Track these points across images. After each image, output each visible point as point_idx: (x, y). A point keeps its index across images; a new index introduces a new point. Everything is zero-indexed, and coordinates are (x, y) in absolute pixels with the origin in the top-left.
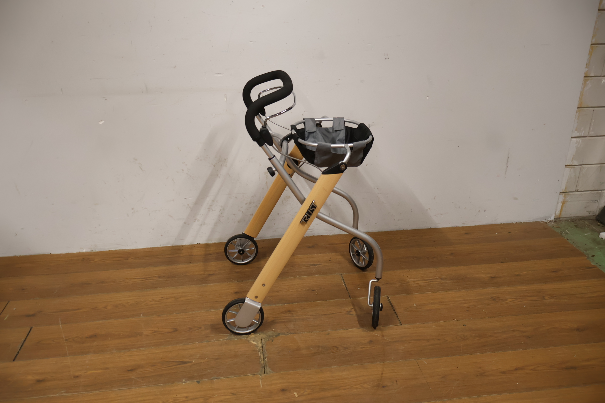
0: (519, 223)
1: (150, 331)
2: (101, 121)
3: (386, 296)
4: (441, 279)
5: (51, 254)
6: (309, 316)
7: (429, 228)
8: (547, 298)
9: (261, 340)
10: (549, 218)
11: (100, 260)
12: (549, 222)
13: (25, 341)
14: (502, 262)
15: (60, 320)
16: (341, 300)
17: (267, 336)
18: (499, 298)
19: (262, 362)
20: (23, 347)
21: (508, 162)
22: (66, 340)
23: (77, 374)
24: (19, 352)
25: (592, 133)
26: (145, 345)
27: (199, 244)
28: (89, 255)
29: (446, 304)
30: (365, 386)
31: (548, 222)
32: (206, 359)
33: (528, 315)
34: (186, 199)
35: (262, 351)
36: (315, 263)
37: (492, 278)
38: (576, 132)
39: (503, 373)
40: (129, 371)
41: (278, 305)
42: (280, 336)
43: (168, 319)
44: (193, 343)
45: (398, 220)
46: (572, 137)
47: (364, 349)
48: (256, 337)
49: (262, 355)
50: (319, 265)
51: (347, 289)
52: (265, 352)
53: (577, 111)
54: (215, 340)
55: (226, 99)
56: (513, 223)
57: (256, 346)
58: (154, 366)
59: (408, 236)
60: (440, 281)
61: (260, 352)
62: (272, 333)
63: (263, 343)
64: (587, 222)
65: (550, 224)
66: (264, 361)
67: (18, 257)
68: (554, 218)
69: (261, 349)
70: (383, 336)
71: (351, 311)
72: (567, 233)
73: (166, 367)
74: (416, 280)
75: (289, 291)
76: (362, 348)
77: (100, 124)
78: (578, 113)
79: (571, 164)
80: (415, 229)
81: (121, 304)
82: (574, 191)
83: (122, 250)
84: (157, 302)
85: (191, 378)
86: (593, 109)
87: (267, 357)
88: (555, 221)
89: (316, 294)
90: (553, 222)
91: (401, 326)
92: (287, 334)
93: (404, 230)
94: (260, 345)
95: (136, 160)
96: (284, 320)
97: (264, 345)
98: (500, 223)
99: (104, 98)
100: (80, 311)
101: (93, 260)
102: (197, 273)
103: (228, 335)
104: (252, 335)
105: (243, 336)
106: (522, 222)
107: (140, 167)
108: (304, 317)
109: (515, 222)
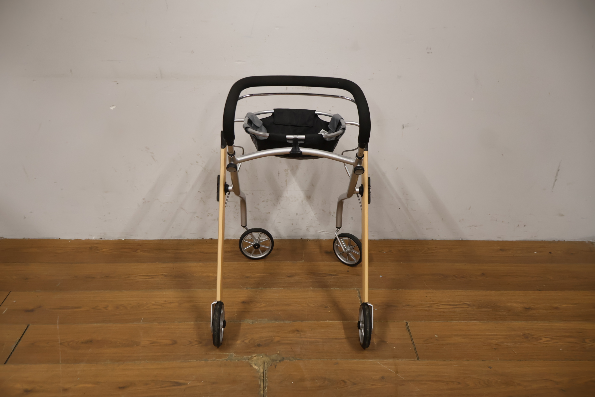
0: (561, 241)
1: (148, 341)
2: (112, 106)
3: (405, 321)
4: (469, 305)
5: (60, 239)
6: (318, 338)
7: (460, 239)
8: (587, 341)
9: (263, 364)
11: (108, 250)
13: (20, 340)
14: (539, 290)
15: (58, 319)
17: (270, 359)
18: (532, 336)
19: (262, 392)
20: (16, 348)
21: (557, 175)
22: (61, 344)
23: (67, 386)
24: (12, 353)
26: (141, 358)
27: (212, 239)
28: (97, 243)
29: (471, 338)
31: (594, 243)
32: (202, 382)
33: (564, 361)
34: (200, 193)
35: (262, 378)
36: (332, 273)
37: (526, 309)
40: (120, 388)
41: (286, 322)
42: (284, 361)
43: (168, 328)
44: (191, 361)
45: (427, 229)
47: (374, 387)
48: (258, 359)
49: (262, 384)
50: (335, 275)
52: (266, 380)
54: (214, 358)
56: (555, 240)
57: (257, 371)
58: (147, 384)
59: (436, 248)
60: (466, 308)
61: (260, 379)
62: (276, 357)
63: (265, 369)
66: (263, 390)
67: (27, 240)
69: (262, 375)
70: (397, 372)
73: (158, 388)
74: (440, 304)
75: (299, 305)
76: (372, 385)
77: (111, 110)
80: (444, 239)
81: (123, 305)
83: (132, 240)
84: (160, 306)
87: (267, 387)
89: (329, 312)
91: (418, 361)
92: (292, 359)
93: (432, 239)
94: (262, 370)
95: (148, 149)
96: (290, 342)
97: (265, 370)
98: (540, 240)
99: (115, 81)
100: (80, 310)
101: (101, 250)
102: (205, 275)
103: (229, 354)
104: (254, 357)
105: (245, 357)
106: (566, 241)
107: (152, 157)
108: (313, 339)
109: (558, 240)
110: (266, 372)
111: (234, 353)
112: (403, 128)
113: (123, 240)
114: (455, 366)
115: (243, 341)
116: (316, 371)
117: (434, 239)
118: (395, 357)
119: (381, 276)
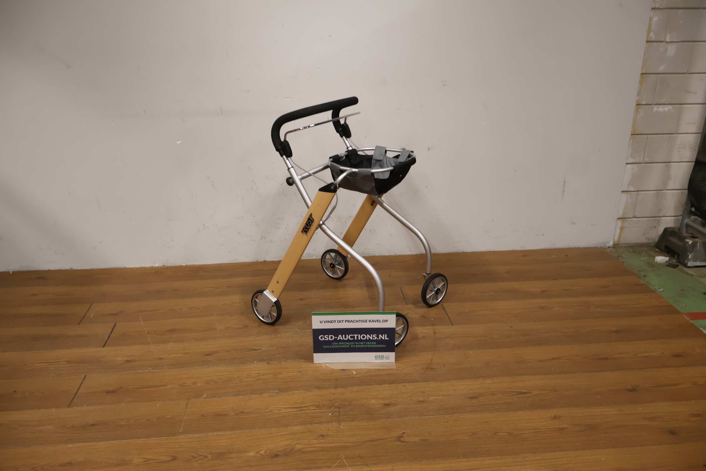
0: (577, 248)
1: (223, 327)
2: (179, 140)
3: (441, 304)
4: (495, 292)
5: (126, 267)
7: (488, 251)
8: (592, 307)
10: (608, 244)
11: (172, 273)
13: (111, 333)
15: (141, 318)
16: (398, 306)
18: (547, 307)
20: (110, 338)
21: (564, 187)
22: (148, 333)
23: (161, 357)
24: (108, 341)
25: (647, 160)
26: (219, 337)
27: (265, 261)
28: (161, 269)
29: (496, 311)
30: (416, 368)
31: (607, 248)
32: (275, 347)
33: (572, 320)
34: (254, 217)
38: (630, 158)
39: (541, 361)
40: (206, 355)
43: (239, 318)
45: (458, 242)
46: (627, 164)
47: (417, 342)
51: (404, 298)
53: (630, 138)
54: (282, 334)
56: (571, 247)
58: (229, 351)
59: (466, 257)
60: (492, 293)
64: (645, 249)
65: (608, 250)
67: (95, 270)
68: (613, 244)
70: (435, 334)
71: (407, 315)
72: (624, 258)
73: (239, 353)
74: (470, 292)
76: (415, 341)
77: (178, 144)
78: (631, 140)
79: (627, 190)
80: (474, 251)
81: (195, 307)
82: (632, 217)
83: (192, 265)
84: (228, 305)
85: (262, 360)
86: (646, 136)
88: (614, 247)
89: (376, 301)
90: (611, 248)
91: (452, 326)
93: (463, 252)
95: (209, 178)
98: (558, 248)
99: (182, 119)
100: (159, 312)
101: (166, 273)
105: (308, 331)
106: (581, 247)
107: (212, 185)
109: (574, 247)
111: (299, 329)
112: (429, 150)
113: (184, 266)
114: (483, 327)
115: (305, 322)
117: (465, 251)
118: (433, 325)
119: (419, 277)
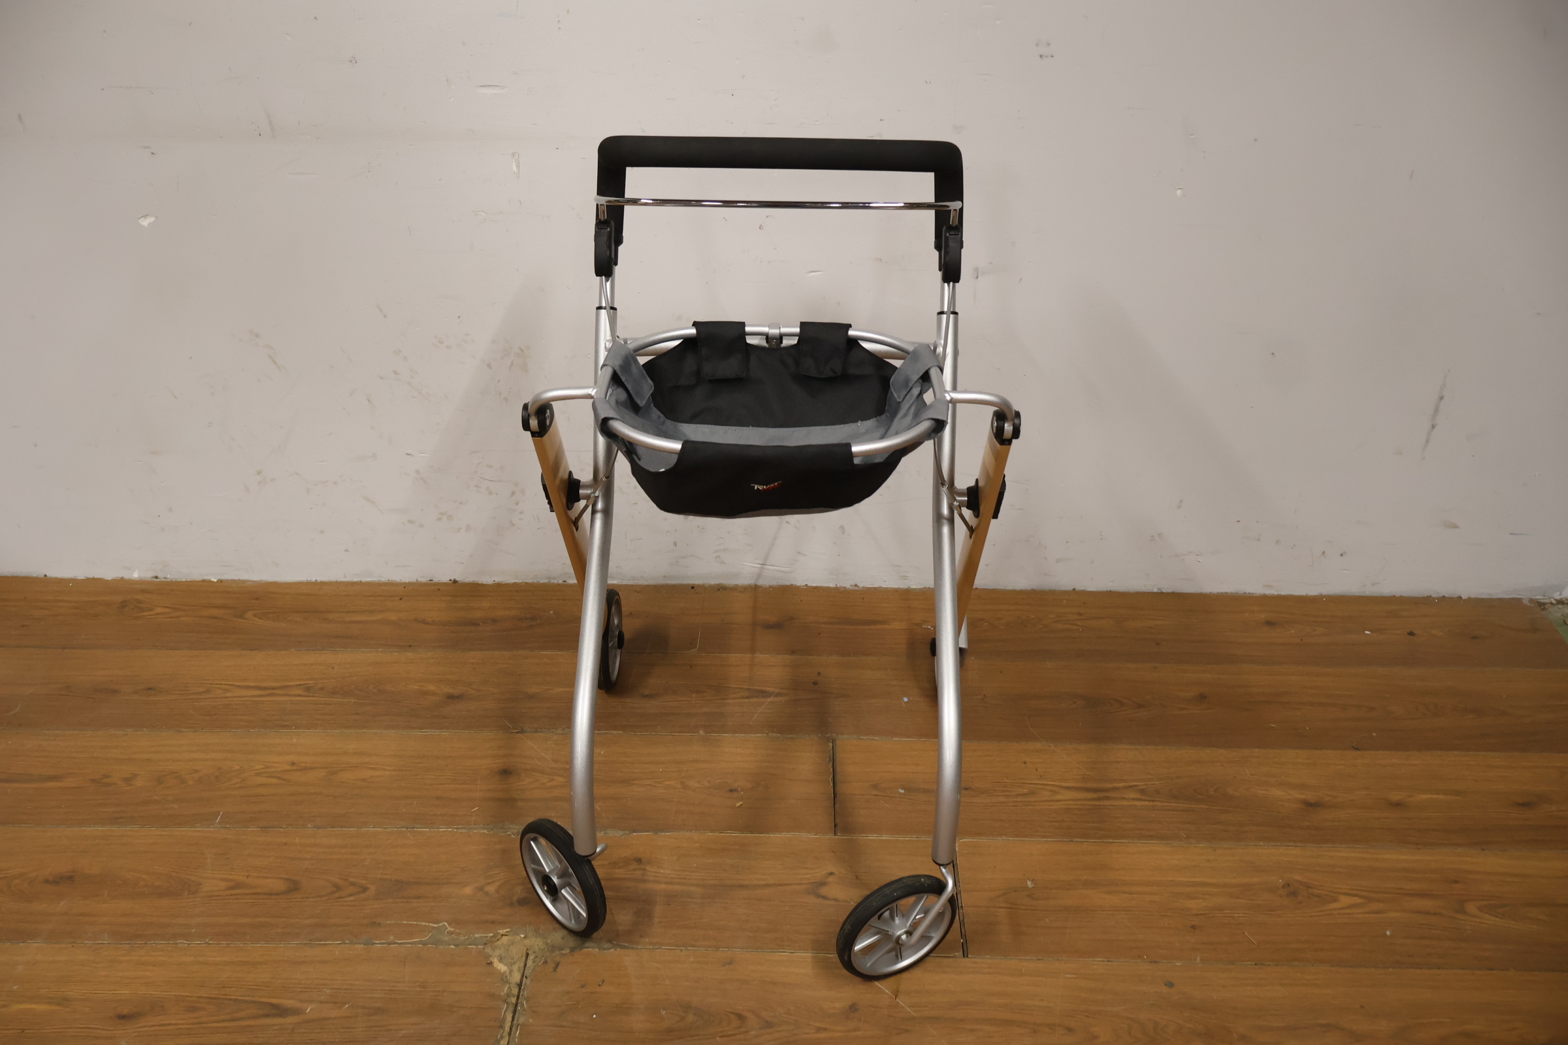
0: (1451, 599)
1: (222, 880)
2: (145, 216)
4: (1142, 791)
5: (45, 576)
6: (692, 885)
7: (1155, 590)
8: (1471, 907)
9: (524, 958)
10: (1558, 593)
11: (168, 610)
12: (1554, 602)
14: (1357, 749)
16: (804, 835)
18: (1310, 890)
19: (504, 1043)
21: (1437, 410)
26: (194, 930)
27: (455, 582)
28: (144, 591)
29: (1130, 893)
31: (1551, 603)
32: (347, 1006)
33: (1390, 970)
34: (409, 456)
35: (514, 1000)
36: (768, 689)
37: (1311, 806)
40: (122, 1017)
41: (612, 833)
42: (584, 950)
43: (285, 844)
44: (327, 942)
45: (1058, 561)
47: (822, 1035)
48: (513, 943)
49: (509, 1017)
50: (778, 695)
51: (836, 795)
52: (522, 1005)
54: (392, 938)
55: (518, 166)
56: (1433, 596)
57: (503, 979)
58: (193, 1009)
59: (1080, 614)
60: (1133, 799)
61: (507, 1003)
62: (563, 938)
63: (527, 973)
65: (1557, 612)
66: (509, 1038)
69: (515, 991)
70: (896, 993)
71: (822, 884)
73: (223, 1021)
74: (1060, 787)
75: (659, 783)
76: (819, 1030)
77: (144, 226)
80: (1108, 590)
81: (176, 772)
83: (238, 582)
84: (275, 777)
87: (523, 1025)
89: (738, 804)
91: (966, 959)
93: (1074, 589)
94: (516, 977)
95: (257, 336)
96: (611, 894)
97: (526, 978)
98: (1389, 595)
99: (146, 147)
100: (59, 784)
101: (150, 610)
102: (417, 687)
103: (435, 925)
104: (502, 935)
105: (476, 936)
106: (1465, 597)
107: (270, 357)
108: (678, 887)
109: (1441, 595)
110: (528, 982)
111: (450, 923)
113: (214, 582)
114: (1068, 976)
115: (481, 889)
116: (667, 982)
117: (1079, 587)
119: (906, 699)
